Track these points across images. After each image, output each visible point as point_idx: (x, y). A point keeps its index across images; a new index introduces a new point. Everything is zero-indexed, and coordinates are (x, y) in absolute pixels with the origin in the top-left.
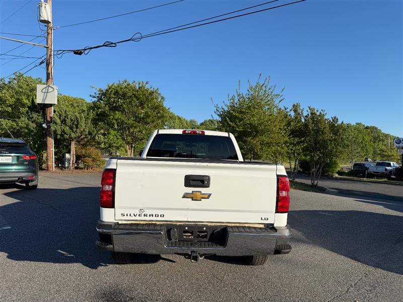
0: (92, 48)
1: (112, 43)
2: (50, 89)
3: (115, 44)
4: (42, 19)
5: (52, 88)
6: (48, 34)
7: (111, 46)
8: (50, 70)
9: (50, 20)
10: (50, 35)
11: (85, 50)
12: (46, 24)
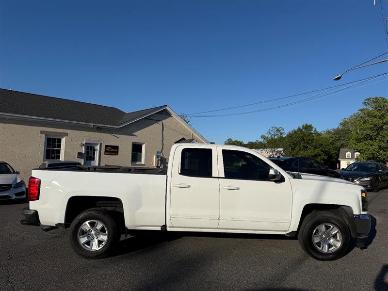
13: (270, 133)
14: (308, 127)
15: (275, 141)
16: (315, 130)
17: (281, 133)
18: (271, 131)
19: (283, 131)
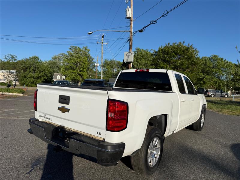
0: (146, 27)
1: (154, 21)
2: (130, 54)
3: (155, 21)
4: (127, 17)
5: (131, 53)
6: (131, 24)
7: (154, 23)
8: (131, 43)
9: (131, 17)
10: (131, 25)
11: (144, 28)
12: (129, 19)
13: (6, 58)
14: (36, 58)
15: (10, 64)
16: (40, 61)
17: (15, 60)
18: (6, 57)
19: (16, 58)
